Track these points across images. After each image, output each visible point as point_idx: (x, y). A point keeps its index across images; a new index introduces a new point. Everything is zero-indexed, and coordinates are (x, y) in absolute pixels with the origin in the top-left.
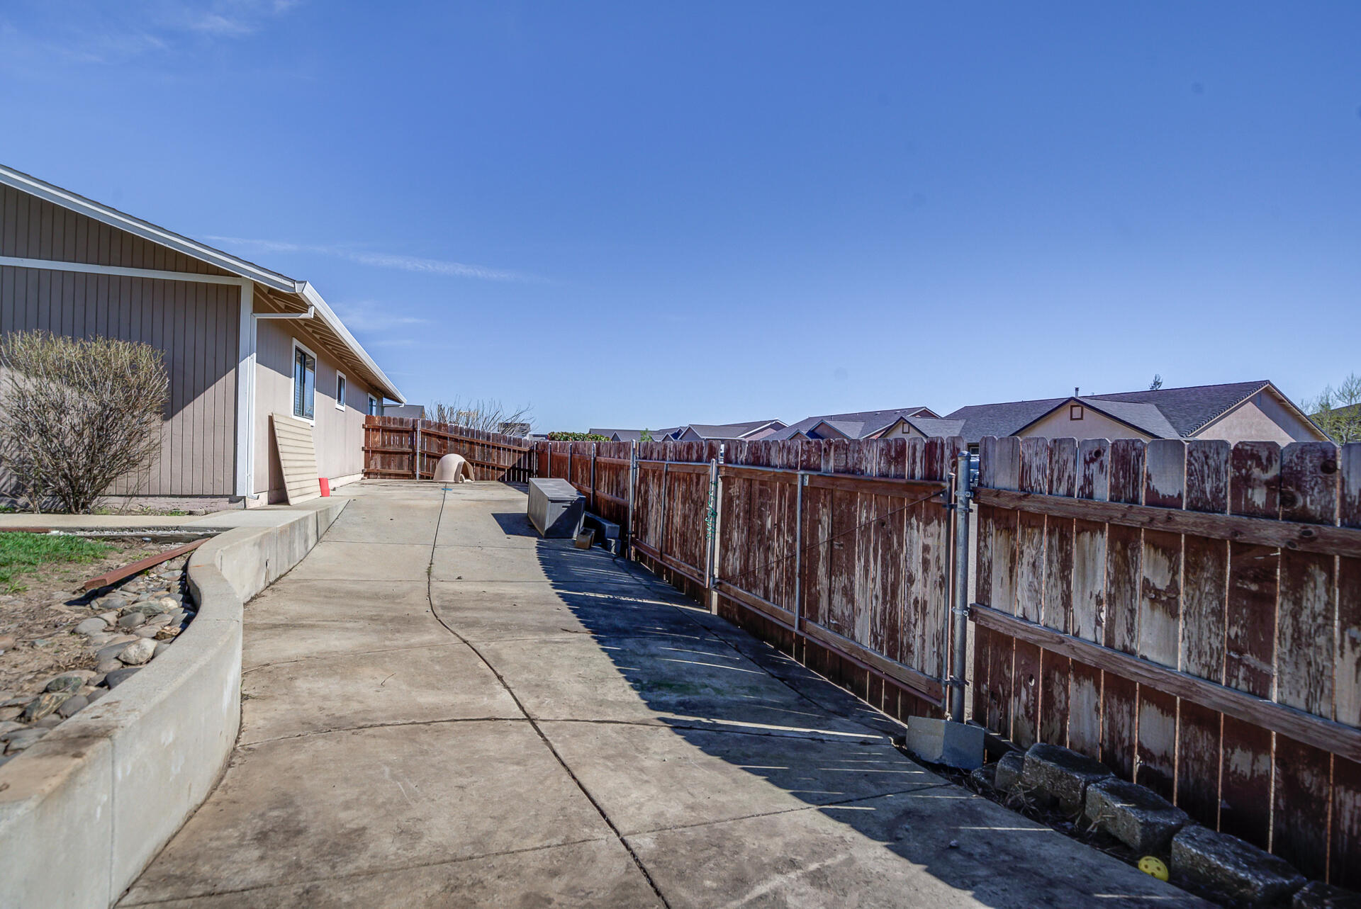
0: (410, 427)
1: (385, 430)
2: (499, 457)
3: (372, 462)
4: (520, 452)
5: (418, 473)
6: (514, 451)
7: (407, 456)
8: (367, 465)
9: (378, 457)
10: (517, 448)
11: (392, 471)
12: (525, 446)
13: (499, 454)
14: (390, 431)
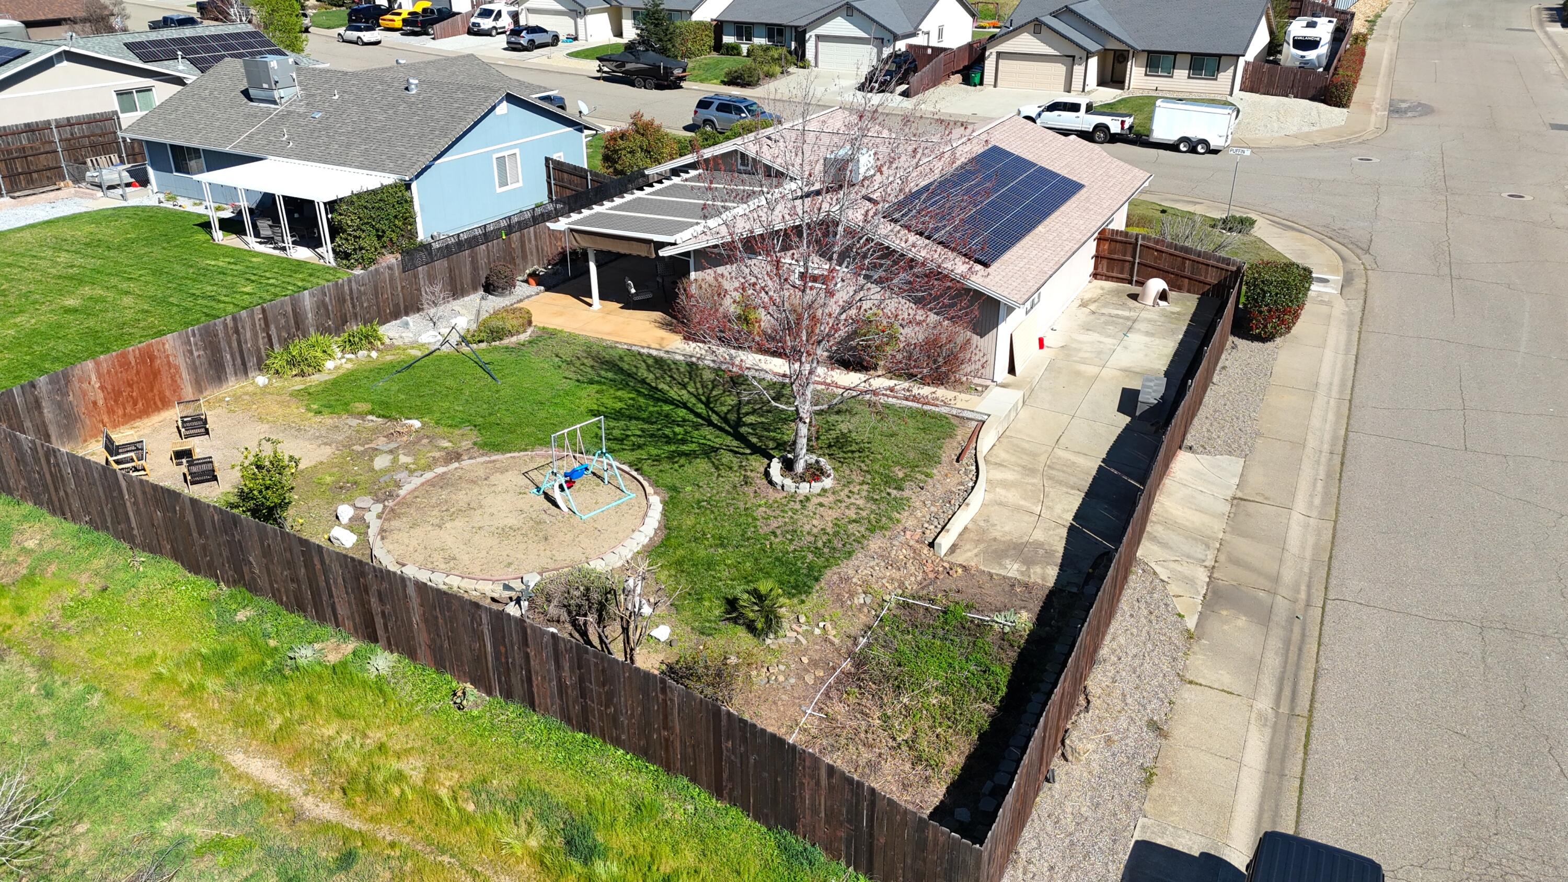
0: (1133, 240)
1: (1112, 240)
2: (1207, 273)
3: (1100, 266)
4: (1227, 270)
5: (1135, 279)
6: (1222, 269)
7: (1127, 264)
8: (1096, 267)
9: (1105, 262)
10: (1224, 266)
11: (1114, 274)
12: (1233, 265)
13: (1207, 270)
14: (1116, 241)
